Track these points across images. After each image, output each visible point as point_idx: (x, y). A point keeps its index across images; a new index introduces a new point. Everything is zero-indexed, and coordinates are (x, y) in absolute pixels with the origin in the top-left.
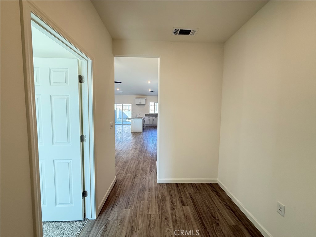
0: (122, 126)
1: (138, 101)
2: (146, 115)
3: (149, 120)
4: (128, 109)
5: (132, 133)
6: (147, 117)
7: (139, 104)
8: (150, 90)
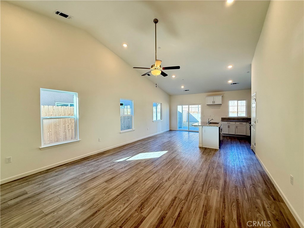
0: (189, 134)
1: (210, 101)
2: (223, 119)
3: (229, 127)
4: (197, 111)
5: (200, 148)
6: (226, 123)
7: (212, 104)
8: (230, 82)
